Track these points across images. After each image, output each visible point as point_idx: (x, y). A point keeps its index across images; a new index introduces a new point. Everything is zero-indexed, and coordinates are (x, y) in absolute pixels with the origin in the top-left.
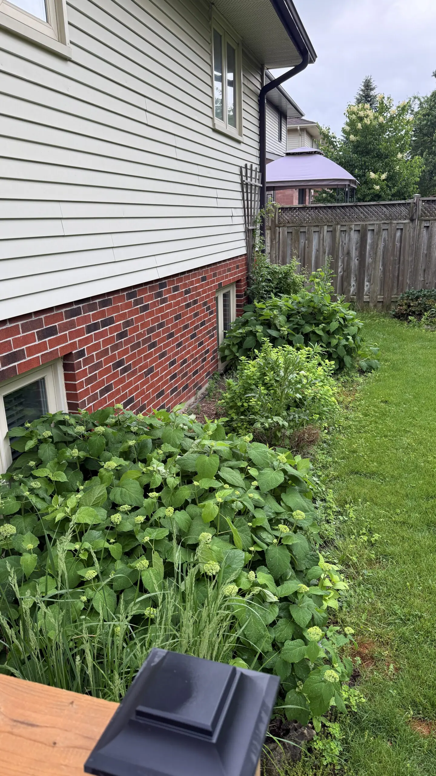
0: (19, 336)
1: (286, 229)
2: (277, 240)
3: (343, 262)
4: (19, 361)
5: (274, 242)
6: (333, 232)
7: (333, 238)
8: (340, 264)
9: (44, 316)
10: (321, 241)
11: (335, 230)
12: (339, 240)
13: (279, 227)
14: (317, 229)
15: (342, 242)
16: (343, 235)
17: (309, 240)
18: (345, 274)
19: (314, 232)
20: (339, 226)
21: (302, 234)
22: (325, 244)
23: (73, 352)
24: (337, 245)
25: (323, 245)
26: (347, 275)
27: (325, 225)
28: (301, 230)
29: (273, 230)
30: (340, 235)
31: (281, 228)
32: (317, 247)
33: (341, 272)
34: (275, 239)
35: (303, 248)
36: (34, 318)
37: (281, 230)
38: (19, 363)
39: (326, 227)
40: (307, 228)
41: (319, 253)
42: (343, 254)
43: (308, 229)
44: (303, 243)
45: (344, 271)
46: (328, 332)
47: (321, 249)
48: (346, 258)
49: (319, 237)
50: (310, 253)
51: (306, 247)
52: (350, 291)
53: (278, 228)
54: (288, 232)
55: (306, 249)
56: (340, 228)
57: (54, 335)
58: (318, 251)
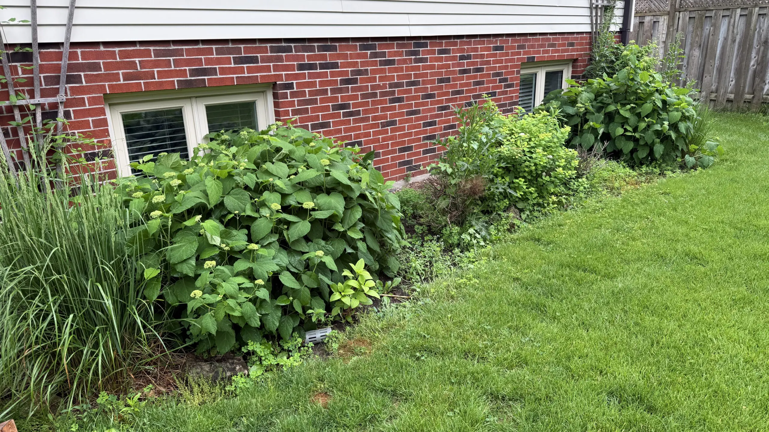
0: (213, 56)
1: (687, 13)
2: (676, 27)
3: (758, 53)
4: (209, 75)
5: (671, 29)
6: (748, 17)
7: (748, 24)
8: (753, 55)
9: (244, 46)
10: (731, 27)
11: (751, 13)
12: (755, 25)
13: (680, 12)
14: (727, 13)
15: (760, 28)
16: (762, 20)
17: (716, 27)
18: (759, 68)
19: (723, 16)
20: (757, 9)
21: (708, 19)
22: (735, 31)
23: (278, 83)
24: (751, 32)
25: (733, 32)
26: (762, 68)
27: (738, 8)
28: (707, 15)
29: (671, 15)
30: (757, 20)
31: (681, 13)
32: (725, 36)
33: (753, 65)
34: (673, 25)
35: (707, 35)
36: (230, 46)
37: (681, 15)
38: (209, 77)
39: (739, 11)
40: (714, 12)
41: (727, 42)
42: (759, 43)
43: (715, 14)
44: (708, 30)
45: (758, 64)
46: (639, 115)
47: (730, 37)
48: (762, 48)
49: (729, 22)
50: (715, 42)
51: (711, 35)
52: (763, 89)
53: (678, 13)
54: (690, 18)
55: (711, 37)
56: (759, 11)
57: (254, 63)
58: (726, 39)
